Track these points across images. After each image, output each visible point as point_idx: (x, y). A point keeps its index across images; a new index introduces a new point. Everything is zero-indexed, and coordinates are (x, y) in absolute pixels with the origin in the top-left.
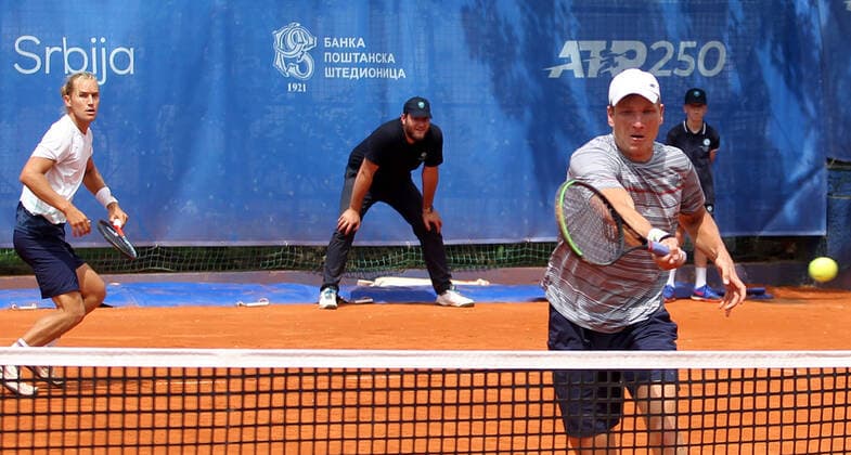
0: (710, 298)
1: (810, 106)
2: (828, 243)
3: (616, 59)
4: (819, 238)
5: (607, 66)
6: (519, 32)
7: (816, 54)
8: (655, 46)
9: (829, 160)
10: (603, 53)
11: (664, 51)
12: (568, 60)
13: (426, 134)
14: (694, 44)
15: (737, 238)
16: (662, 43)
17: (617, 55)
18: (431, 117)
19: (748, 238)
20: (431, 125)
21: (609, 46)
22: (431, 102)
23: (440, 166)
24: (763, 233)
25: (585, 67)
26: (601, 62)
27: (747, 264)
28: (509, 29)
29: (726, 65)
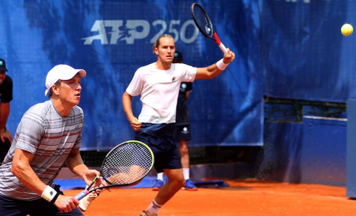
0: (189, 188)
1: (251, 64)
2: (265, 151)
3: (130, 32)
4: (259, 147)
5: (124, 37)
6: (61, 13)
7: (255, 31)
8: (155, 23)
9: (265, 97)
10: (121, 28)
11: (160, 27)
12: (97, 33)
13: (3, 81)
14: (178, 22)
15: (206, 147)
16: (159, 22)
17: (130, 29)
18: (7, 70)
19: (213, 147)
20: (7, 76)
21: (125, 23)
22: (6, 61)
23: (11, 102)
24: (223, 144)
25: (109, 37)
26: (120, 34)
27: (212, 165)
28: (55, 11)
29: (198, 36)
